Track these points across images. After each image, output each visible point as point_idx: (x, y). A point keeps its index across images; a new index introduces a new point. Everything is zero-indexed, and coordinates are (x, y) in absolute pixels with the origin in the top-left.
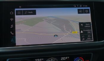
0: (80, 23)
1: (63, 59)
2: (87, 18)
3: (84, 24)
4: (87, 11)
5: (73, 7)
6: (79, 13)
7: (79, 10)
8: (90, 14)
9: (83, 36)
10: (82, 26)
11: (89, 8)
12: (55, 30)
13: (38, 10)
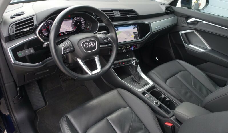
0: (134, 32)
1: (128, 47)
2: (136, 30)
3: (135, 32)
4: (136, 27)
5: (131, 26)
6: (133, 28)
7: (133, 27)
8: (137, 29)
9: (135, 37)
10: (135, 33)
11: (136, 26)
12: (126, 36)
13: (119, 28)
